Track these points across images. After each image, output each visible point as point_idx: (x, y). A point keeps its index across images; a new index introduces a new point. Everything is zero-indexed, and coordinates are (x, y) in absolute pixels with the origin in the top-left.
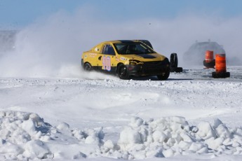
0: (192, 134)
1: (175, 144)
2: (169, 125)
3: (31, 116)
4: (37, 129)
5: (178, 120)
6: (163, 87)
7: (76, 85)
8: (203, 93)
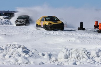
0: (88, 55)
1: (81, 59)
2: (79, 51)
3: (21, 46)
4: (24, 52)
5: (83, 49)
6: (77, 35)
7: (40, 34)
8: (93, 39)
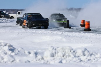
0: (75, 54)
1: (67, 58)
2: (65, 50)
3: (8, 45)
4: (10, 50)
5: (69, 48)
6: (63, 34)
7: (27, 32)
8: (80, 37)
